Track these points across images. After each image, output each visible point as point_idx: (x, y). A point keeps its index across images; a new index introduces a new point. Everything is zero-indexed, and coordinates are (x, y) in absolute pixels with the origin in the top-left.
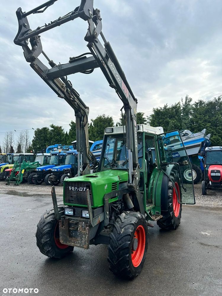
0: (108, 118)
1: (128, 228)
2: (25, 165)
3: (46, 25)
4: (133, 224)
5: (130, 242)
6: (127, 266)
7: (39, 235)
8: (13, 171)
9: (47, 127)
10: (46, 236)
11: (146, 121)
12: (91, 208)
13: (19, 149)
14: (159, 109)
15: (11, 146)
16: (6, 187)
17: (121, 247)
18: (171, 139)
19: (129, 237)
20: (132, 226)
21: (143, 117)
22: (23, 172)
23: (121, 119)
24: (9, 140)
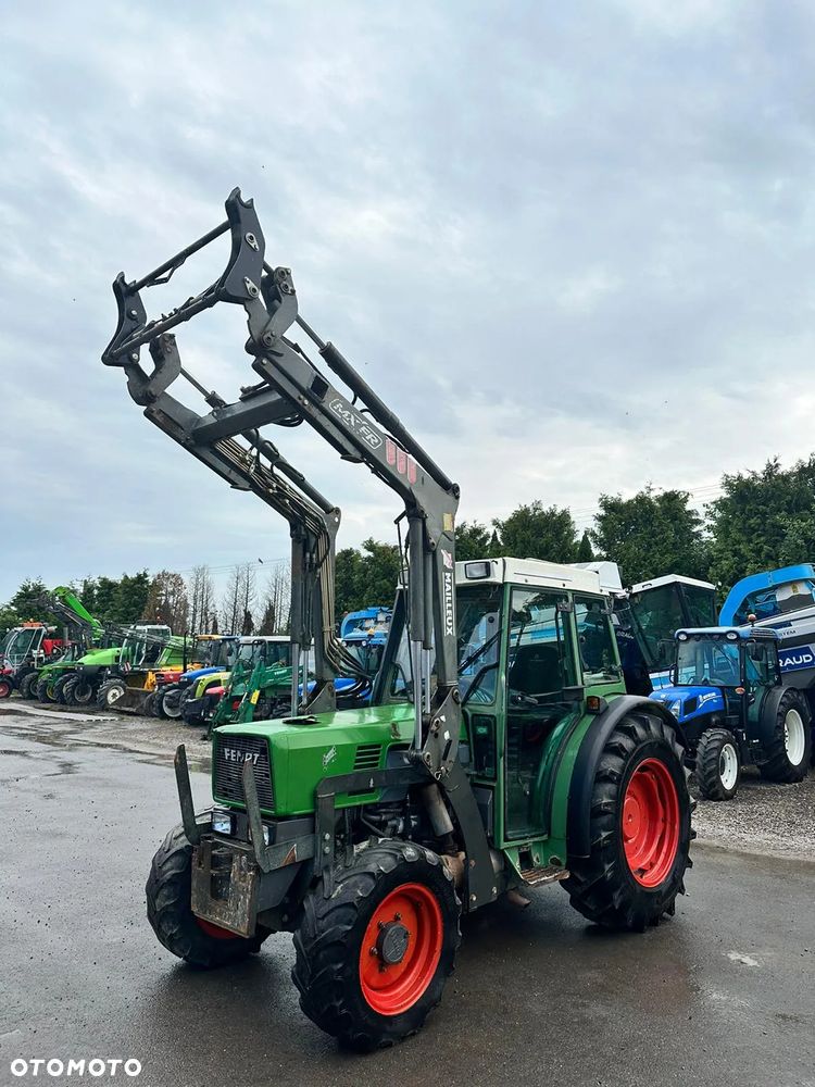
0: (553, 514)
1: (355, 885)
2: (263, 677)
3: (164, 318)
4: (371, 874)
5: (349, 928)
6: (338, 1000)
7: (154, 887)
8: (226, 695)
9: (354, 548)
10: (165, 892)
11: (698, 522)
12: (259, 816)
13: (268, 619)
14: (746, 476)
15: (245, 611)
16: (198, 747)
17: (325, 937)
18: (782, 596)
19: (352, 911)
20: (371, 881)
21: (688, 507)
22: (254, 700)
23: (600, 518)
24: (241, 592)
